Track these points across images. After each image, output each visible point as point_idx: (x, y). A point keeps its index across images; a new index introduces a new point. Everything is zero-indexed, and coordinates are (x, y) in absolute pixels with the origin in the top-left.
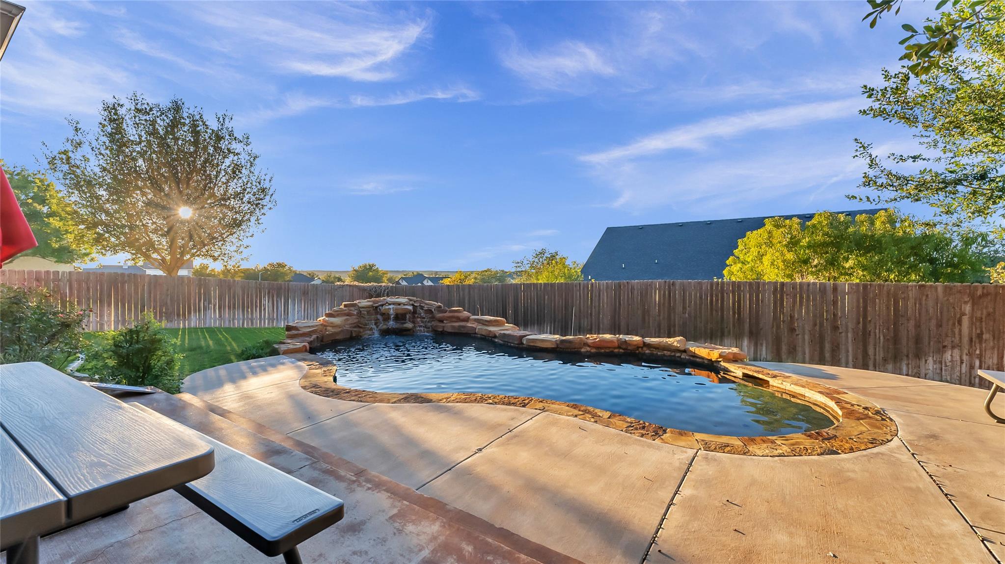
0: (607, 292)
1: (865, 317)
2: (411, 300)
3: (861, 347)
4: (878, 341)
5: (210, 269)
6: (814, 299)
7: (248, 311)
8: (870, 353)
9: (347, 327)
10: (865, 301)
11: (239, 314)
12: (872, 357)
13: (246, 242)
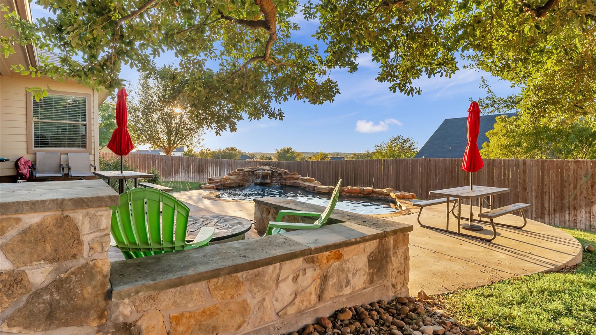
0: (392, 166)
1: (543, 182)
2: (271, 168)
3: (540, 202)
4: (551, 198)
5: (193, 152)
6: (512, 170)
7: (201, 174)
8: (546, 206)
9: (237, 181)
10: (543, 172)
11: (197, 175)
12: (547, 209)
13: (202, 137)
